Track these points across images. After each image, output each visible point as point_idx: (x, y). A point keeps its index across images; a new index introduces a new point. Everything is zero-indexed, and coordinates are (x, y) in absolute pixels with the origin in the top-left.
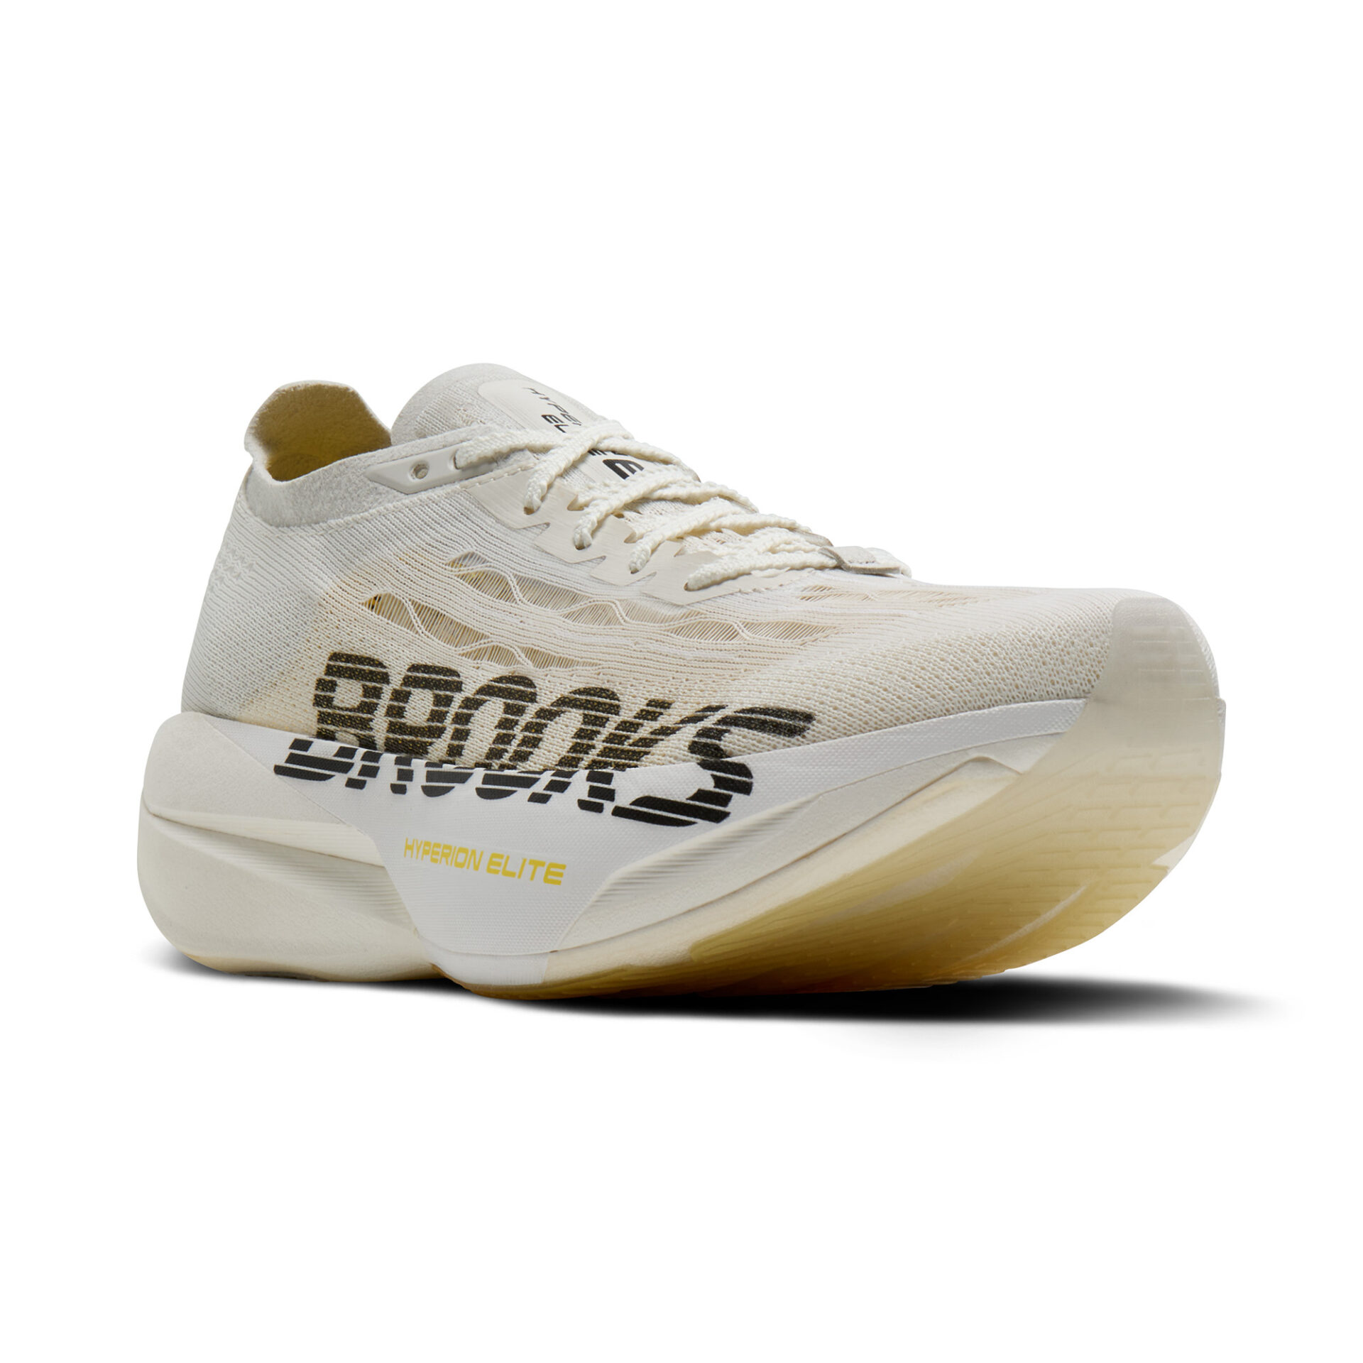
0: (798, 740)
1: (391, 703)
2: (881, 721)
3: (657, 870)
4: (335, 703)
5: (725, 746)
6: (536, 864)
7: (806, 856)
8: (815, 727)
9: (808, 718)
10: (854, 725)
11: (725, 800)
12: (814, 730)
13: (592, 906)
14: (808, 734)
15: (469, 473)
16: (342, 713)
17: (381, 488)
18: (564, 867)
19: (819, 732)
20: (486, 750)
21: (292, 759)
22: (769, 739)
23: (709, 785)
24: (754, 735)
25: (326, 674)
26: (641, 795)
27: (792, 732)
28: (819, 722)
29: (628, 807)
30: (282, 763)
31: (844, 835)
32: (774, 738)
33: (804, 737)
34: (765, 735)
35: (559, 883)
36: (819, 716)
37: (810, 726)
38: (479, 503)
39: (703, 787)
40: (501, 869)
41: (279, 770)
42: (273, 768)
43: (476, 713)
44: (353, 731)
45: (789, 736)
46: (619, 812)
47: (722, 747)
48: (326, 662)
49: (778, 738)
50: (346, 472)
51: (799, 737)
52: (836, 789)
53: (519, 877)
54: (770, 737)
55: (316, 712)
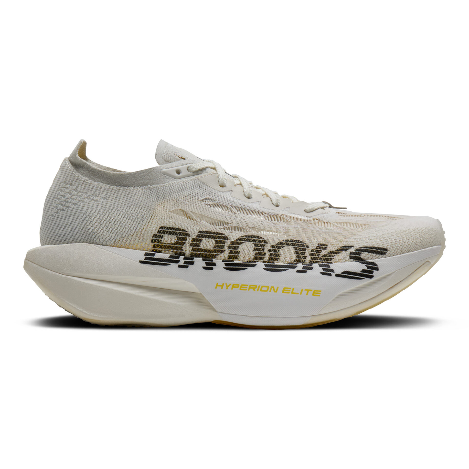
0: (384, 256)
1: (192, 242)
2: (405, 251)
3: (351, 292)
4: (162, 241)
5: (362, 257)
6: (308, 291)
7: (391, 288)
8: (388, 252)
9: (386, 250)
10: (399, 252)
11: (372, 272)
12: (388, 253)
13: (331, 302)
14: (387, 254)
15: (195, 173)
16: (166, 245)
17: (167, 177)
18: (321, 291)
19: (390, 254)
20: (253, 257)
21: (146, 258)
22: (375, 255)
23: (366, 268)
24: (370, 254)
25: (158, 233)
26: (344, 271)
27: (382, 253)
28: (389, 251)
29: (341, 274)
30: (143, 259)
31: (400, 282)
32: (377, 255)
33: (385, 255)
34: (374, 254)
35: (319, 296)
36: (389, 249)
37: (387, 252)
38: (204, 183)
39: (364, 269)
40: (291, 292)
41: (141, 262)
42: (139, 262)
43: (240, 246)
44: (172, 250)
45: (381, 255)
46: (337, 275)
47: (361, 257)
48: (158, 229)
49: (378, 255)
50: (154, 171)
51: (384, 255)
52: (400, 269)
53: (301, 294)
54: (376, 255)
55: (153, 244)
